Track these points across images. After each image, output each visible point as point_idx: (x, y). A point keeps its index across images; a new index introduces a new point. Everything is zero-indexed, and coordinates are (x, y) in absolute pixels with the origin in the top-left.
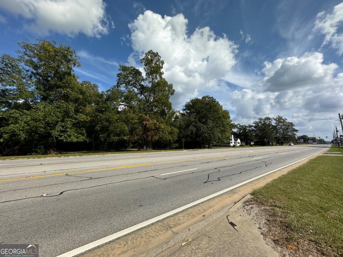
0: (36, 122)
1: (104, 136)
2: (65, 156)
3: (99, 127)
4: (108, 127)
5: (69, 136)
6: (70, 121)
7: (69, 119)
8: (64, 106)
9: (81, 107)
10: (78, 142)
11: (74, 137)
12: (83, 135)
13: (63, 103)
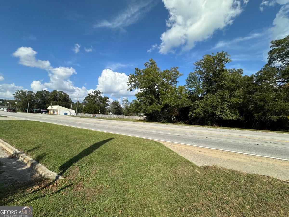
0: (208, 106)
1: (259, 115)
2: (228, 129)
3: (252, 107)
4: (264, 106)
5: (226, 115)
6: (226, 104)
7: (225, 103)
8: (222, 94)
9: (233, 93)
10: (233, 120)
11: (230, 116)
12: (236, 114)
13: (221, 92)
